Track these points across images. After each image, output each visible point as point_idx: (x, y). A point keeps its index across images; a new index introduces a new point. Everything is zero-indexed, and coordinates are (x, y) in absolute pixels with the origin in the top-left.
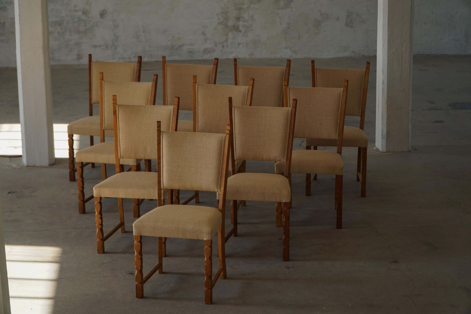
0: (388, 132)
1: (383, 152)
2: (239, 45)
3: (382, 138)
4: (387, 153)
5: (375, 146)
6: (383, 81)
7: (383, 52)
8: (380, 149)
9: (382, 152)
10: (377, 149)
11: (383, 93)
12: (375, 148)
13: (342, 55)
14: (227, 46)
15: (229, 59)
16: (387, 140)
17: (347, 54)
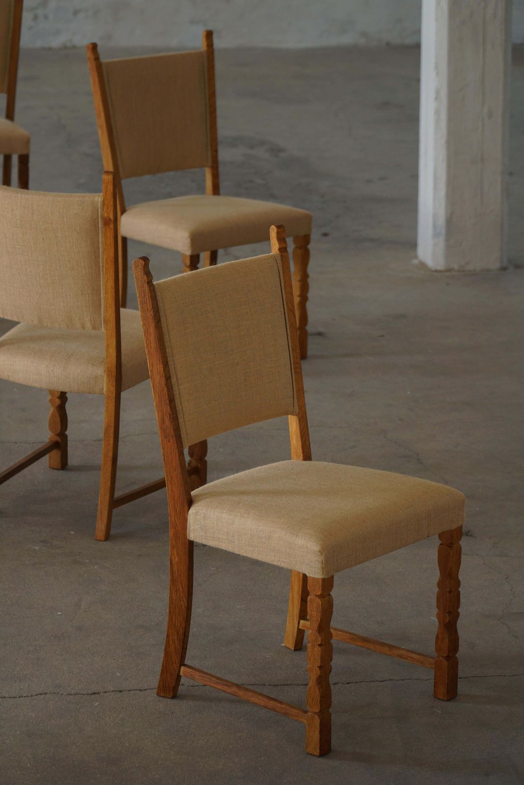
0: (449, 221)
1: (436, 271)
2: (76, 13)
3: (436, 235)
4: (448, 274)
5: (416, 257)
6: (438, 92)
7: (436, 20)
8: (430, 263)
9: (433, 271)
10: (423, 265)
11: (437, 122)
12: (415, 262)
13: (333, 41)
14: (46, 17)
15: (50, 49)
16: (447, 240)
17: (347, 39)
